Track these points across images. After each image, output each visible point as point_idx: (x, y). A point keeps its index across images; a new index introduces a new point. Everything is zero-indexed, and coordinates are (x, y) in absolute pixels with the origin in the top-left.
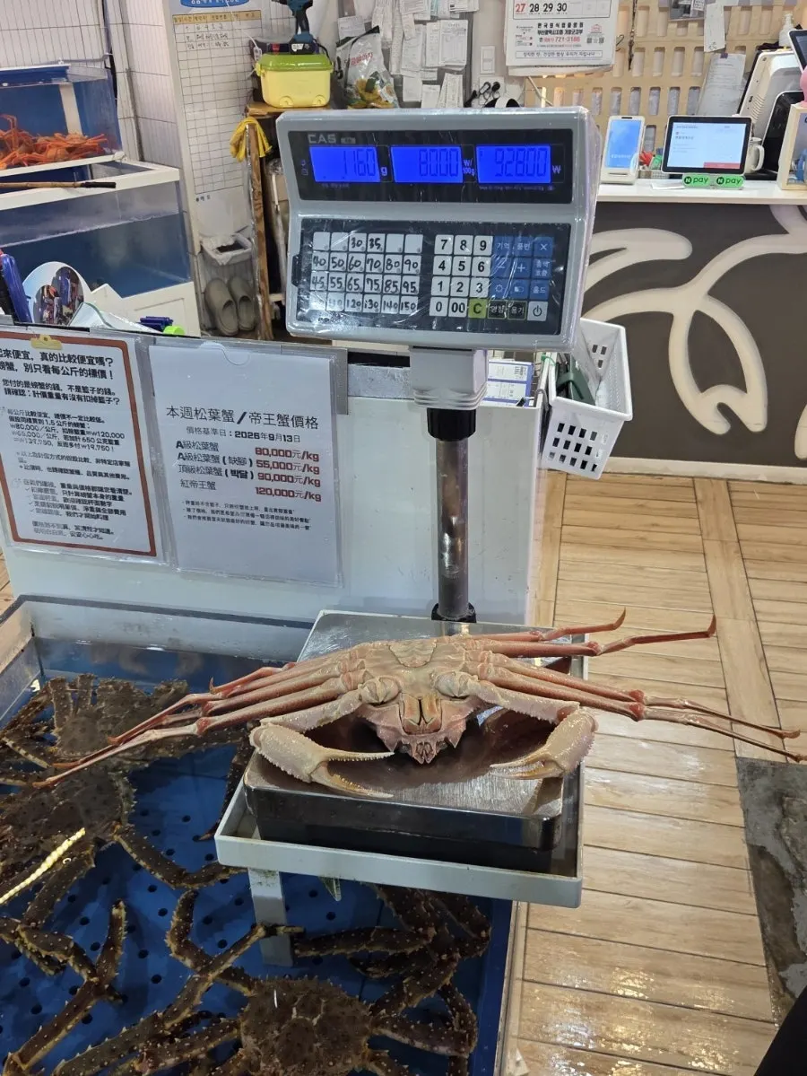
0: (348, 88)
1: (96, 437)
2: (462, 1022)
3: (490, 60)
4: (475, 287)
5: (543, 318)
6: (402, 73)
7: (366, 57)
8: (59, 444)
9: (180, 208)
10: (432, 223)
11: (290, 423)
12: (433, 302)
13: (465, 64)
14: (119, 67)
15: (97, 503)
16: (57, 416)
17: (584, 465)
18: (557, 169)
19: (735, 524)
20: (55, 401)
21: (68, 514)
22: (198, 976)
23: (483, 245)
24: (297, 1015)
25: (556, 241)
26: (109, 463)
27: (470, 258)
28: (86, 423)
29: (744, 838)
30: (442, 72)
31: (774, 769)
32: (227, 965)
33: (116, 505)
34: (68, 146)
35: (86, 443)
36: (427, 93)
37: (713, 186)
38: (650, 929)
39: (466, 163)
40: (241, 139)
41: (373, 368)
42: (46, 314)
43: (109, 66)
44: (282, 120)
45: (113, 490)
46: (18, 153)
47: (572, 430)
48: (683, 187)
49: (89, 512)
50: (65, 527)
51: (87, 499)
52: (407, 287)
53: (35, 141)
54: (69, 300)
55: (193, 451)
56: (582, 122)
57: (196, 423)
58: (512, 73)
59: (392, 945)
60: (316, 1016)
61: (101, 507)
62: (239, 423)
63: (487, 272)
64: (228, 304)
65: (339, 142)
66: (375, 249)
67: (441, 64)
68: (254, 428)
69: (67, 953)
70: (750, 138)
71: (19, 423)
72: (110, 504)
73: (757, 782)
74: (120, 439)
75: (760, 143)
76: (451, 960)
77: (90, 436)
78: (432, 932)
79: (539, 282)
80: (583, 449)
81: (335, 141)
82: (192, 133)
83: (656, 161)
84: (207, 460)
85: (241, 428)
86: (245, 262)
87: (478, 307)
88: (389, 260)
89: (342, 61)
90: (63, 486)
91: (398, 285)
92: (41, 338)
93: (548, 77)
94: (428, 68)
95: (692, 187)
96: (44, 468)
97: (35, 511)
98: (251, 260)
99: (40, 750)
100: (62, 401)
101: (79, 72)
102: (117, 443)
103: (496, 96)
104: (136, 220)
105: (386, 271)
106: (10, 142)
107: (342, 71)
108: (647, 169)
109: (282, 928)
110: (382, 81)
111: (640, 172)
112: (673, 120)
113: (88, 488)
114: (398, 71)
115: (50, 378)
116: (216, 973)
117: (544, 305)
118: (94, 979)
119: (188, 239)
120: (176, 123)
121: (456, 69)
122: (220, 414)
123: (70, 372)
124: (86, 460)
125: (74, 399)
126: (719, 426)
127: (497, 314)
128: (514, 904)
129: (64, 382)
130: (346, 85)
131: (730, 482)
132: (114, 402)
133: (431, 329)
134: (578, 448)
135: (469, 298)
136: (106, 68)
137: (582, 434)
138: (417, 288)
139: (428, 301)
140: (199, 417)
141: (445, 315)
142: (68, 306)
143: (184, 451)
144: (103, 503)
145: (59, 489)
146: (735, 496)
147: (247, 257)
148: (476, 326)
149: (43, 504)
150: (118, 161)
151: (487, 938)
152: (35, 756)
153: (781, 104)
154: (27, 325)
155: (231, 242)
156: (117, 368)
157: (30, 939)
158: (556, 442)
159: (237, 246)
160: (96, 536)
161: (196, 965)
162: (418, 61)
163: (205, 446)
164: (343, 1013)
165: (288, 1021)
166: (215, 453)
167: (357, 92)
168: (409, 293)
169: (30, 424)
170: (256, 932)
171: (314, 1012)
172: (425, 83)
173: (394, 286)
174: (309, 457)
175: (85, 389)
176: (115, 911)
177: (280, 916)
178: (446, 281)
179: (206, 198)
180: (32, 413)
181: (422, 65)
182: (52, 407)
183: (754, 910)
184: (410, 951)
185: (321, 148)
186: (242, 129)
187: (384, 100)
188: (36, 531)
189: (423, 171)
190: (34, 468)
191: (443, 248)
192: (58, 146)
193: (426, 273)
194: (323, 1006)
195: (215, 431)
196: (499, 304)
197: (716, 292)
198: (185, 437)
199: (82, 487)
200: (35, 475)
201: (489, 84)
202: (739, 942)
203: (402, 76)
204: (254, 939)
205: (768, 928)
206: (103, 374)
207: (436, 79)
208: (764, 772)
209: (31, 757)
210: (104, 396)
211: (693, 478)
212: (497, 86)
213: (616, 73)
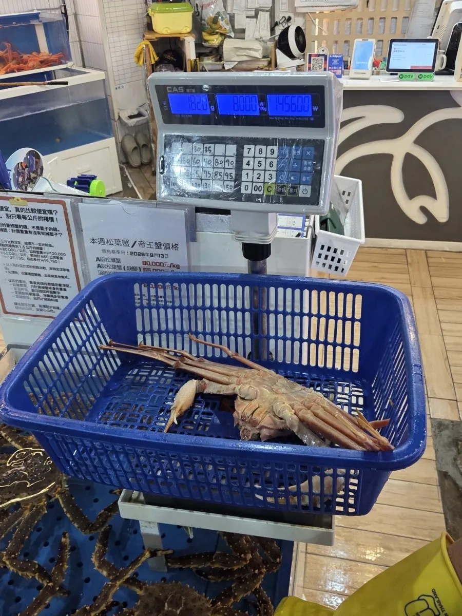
0: (203, 22)
1: (49, 255)
2: (265, 610)
3: (285, 3)
4: (267, 176)
5: (308, 195)
6: (234, 12)
7: (212, 3)
8: (28, 259)
9: (106, 95)
10: (242, 138)
11: (163, 247)
12: (243, 185)
13: (271, 6)
14: (70, 12)
15: (51, 292)
16: (26, 243)
17: (336, 269)
18: (316, 109)
19: (430, 276)
20: (24, 235)
21: (35, 298)
22: (110, 583)
23: (273, 152)
24: (168, 608)
25: (315, 150)
26: (58, 270)
27: (265, 159)
28: (43, 247)
29: (435, 466)
30: (257, 11)
31: (453, 425)
32: (128, 576)
33: (62, 293)
34: (41, 60)
35: (43, 259)
36: (249, 23)
37: (416, 80)
38: (380, 522)
39: (262, 104)
40: (141, 53)
41: (210, 215)
42: (21, 179)
43: (63, 12)
44: (151, 78)
45: (60, 285)
46: (12, 65)
47: (329, 249)
48: (398, 80)
49: (47, 297)
50: (33, 306)
51: (45, 290)
52: (227, 176)
53: (22, 57)
54: (34, 169)
55: (106, 263)
56: (330, 82)
57: (106, 247)
58: (298, 10)
59: (225, 563)
60: (179, 609)
61: (54, 295)
62: (132, 247)
63: (275, 168)
64: (135, 148)
65: (185, 91)
66: (208, 153)
67: (257, 6)
68: (141, 250)
69: (34, 572)
70: (438, 50)
71: (4, 247)
72: (59, 293)
73: (443, 433)
74: (63, 256)
75: (444, 53)
76: (261, 573)
77: (47, 255)
78: (249, 556)
79: (306, 174)
80: (336, 260)
81: (183, 91)
82: (113, 50)
83: (383, 65)
84: (114, 268)
85: (134, 250)
86: (145, 123)
87: (269, 188)
88: (216, 159)
89: (199, 6)
90: (31, 282)
91: (222, 174)
92: (15, 199)
93: (320, 12)
94: (249, 8)
95: (404, 81)
96: (20, 273)
97: (15, 297)
98: (148, 122)
99: (19, 439)
100: (29, 235)
101: (47, 16)
102: (61, 258)
103: (289, 24)
104: (81, 102)
105: (215, 166)
106: (7, 58)
107: (199, 12)
108: (377, 70)
109: (160, 552)
110: (222, 17)
111: (373, 71)
112: (393, 41)
113: (46, 284)
114: (232, 11)
115: (22, 222)
116: (121, 581)
117: (309, 188)
118: (50, 584)
119: (111, 112)
120: (103, 44)
121: (266, 9)
122: (121, 242)
123: (32, 218)
124: (44, 268)
125: (35, 234)
126: (420, 219)
127: (281, 193)
128: (295, 543)
129: (29, 224)
130: (201, 19)
131: (427, 252)
132: (59, 235)
133: (241, 201)
134: (333, 259)
135: (264, 183)
136: (62, 13)
137: (335, 251)
138: (234, 177)
139: (240, 184)
140: (109, 244)
141: (250, 193)
142: (34, 173)
143: (100, 263)
144: (54, 292)
145: (29, 285)
146: (430, 260)
147: (144, 122)
148: (269, 200)
149: (20, 293)
150: (70, 68)
151: (280, 562)
152: (16, 443)
153: (456, 30)
154: (7, 191)
155: (136, 113)
156: (60, 216)
157: (11, 564)
158: (320, 256)
159: (139, 115)
160: (51, 311)
161: (109, 575)
162: (243, 5)
163: (113, 260)
164: (195, 606)
165: (162, 612)
166: (119, 264)
167: (208, 23)
168: (229, 179)
169: (10, 248)
170: (145, 555)
171: (178, 606)
172: (247, 17)
173: (220, 175)
174: (174, 266)
175: (42, 228)
176: (63, 540)
177: (159, 544)
178: (250, 172)
179: (121, 87)
180: (12, 242)
181: (245, 7)
182: (23, 238)
183: (441, 510)
184: (236, 568)
185: (175, 95)
186: (141, 47)
187: (223, 28)
188: (17, 308)
189: (236, 108)
190: (14, 272)
191: (248, 153)
192: (34, 60)
193: (239, 168)
194: (183, 601)
195: (118, 252)
196: (283, 187)
197: (418, 141)
198: (101, 255)
199: (42, 283)
200: (14, 277)
201: (285, 18)
202: (432, 529)
203: (234, 14)
204: (143, 559)
205: (450, 521)
206: (52, 220)
207: (254, 15)
208: (447, 427)
209: (13, 443)
210: (53, 232)
211: (405, 249)
212: (289, 19)
213: (359, 9)
